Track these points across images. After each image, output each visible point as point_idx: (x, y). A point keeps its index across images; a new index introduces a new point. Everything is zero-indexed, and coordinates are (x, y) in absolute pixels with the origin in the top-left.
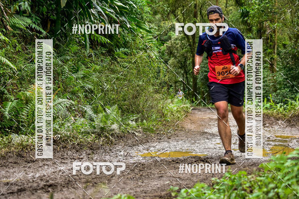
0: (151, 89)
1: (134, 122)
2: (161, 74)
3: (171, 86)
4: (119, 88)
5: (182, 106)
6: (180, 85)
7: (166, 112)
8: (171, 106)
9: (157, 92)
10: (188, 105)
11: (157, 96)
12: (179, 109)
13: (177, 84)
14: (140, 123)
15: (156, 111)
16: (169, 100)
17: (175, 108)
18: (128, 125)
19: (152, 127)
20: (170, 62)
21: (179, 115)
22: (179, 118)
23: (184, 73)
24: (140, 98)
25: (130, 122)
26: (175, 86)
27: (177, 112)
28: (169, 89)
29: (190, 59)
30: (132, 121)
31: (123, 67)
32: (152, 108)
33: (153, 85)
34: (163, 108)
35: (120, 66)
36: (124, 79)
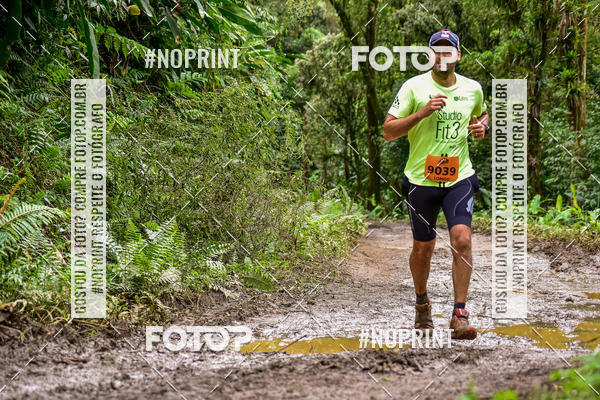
0: (262, 176)
1: (219, 264)
2: (287, 137)
3: (314, 168)
4: (180, 175)
5: (343, 219)
6: (338, 165)
7: (302, 235)
8: (315, 219)
9: (277, 183)
10: (359, 217)
11: (280, 194)
12: (334, 228)
13: (330, 163)
14: (236, 265)
15: (275, 234)
16: (310, 205)
17: (326, 225)
18: (205, 270)
19: (266, 275)
20: (311, 105)
21: (336, 244)
22: (334, 249)
23: (346, 133)
24: (235, 201)
25: (209, 263)
26: (324, 168)
27: (330, 234)
28: (307, 175)
29: (360, 99)
30: (214, 259)
31: (190, 120)
32: (266, 225)
33: (268, 166)
34: (294, 224)
35: (183, 117)
36: (192, 151)
